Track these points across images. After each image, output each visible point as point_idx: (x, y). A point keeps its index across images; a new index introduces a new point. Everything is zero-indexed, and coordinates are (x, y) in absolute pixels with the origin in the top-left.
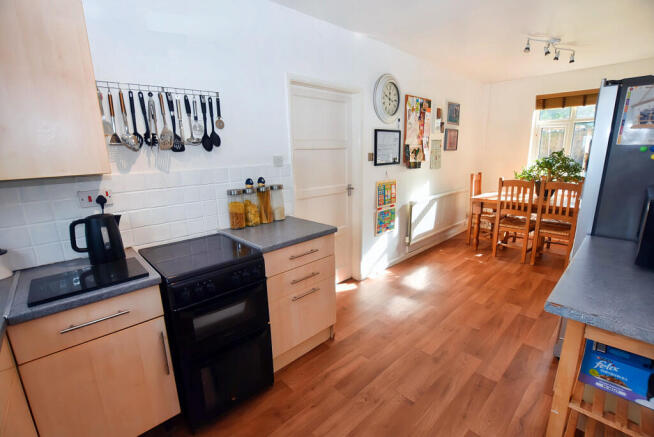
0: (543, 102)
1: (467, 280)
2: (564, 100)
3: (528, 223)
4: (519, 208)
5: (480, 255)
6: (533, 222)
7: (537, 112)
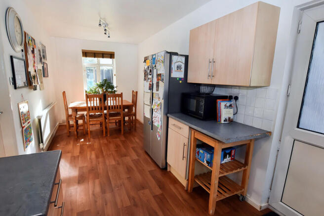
0: (86, 54)
1: (93, 156)
2: (95, 54)
3: (103, 116)
4: (95, 109)
5: (83, 140)
6: (106, 114)
7: (84, 58)
